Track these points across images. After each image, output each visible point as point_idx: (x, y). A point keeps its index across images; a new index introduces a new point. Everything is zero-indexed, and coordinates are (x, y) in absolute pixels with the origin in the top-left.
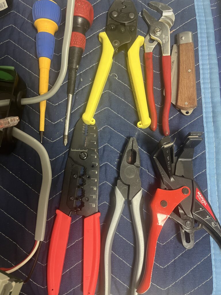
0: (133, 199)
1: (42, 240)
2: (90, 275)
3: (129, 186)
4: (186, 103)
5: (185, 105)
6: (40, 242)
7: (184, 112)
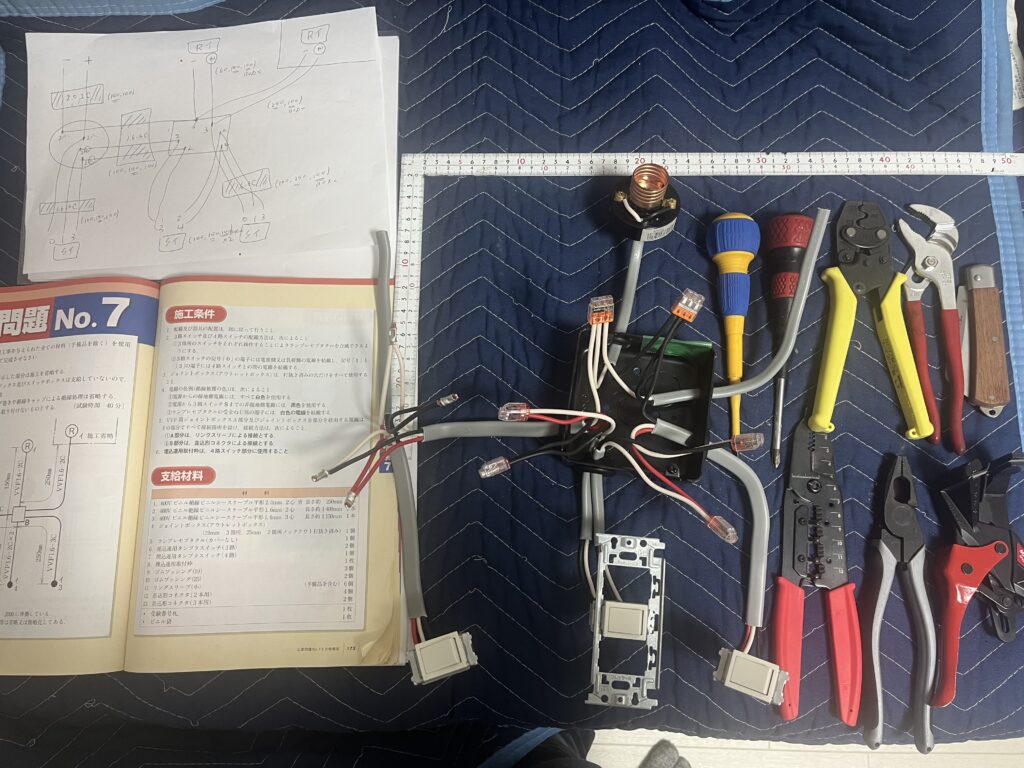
0: (912, 562)
1: (760, 625)
2: (849, 682)
3: (902, 539)
4: (992, 398)
5: (990, 400)
6: (757, 628)
7: (986, 411)
